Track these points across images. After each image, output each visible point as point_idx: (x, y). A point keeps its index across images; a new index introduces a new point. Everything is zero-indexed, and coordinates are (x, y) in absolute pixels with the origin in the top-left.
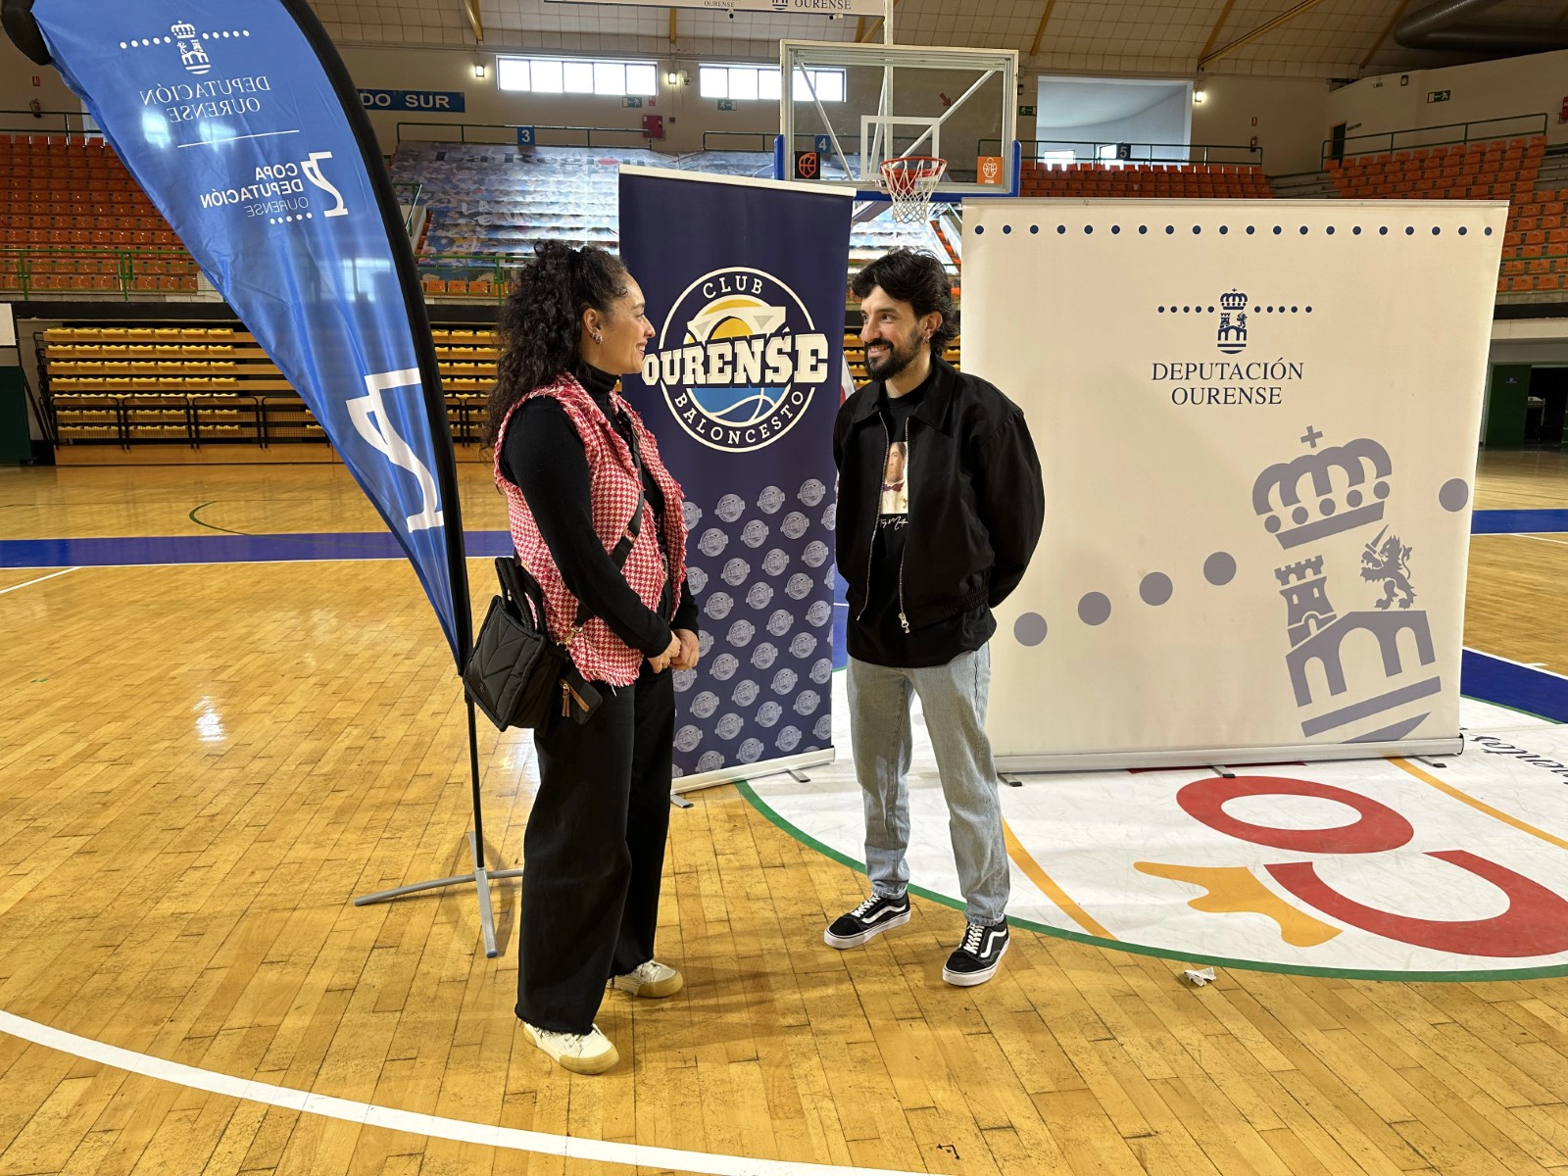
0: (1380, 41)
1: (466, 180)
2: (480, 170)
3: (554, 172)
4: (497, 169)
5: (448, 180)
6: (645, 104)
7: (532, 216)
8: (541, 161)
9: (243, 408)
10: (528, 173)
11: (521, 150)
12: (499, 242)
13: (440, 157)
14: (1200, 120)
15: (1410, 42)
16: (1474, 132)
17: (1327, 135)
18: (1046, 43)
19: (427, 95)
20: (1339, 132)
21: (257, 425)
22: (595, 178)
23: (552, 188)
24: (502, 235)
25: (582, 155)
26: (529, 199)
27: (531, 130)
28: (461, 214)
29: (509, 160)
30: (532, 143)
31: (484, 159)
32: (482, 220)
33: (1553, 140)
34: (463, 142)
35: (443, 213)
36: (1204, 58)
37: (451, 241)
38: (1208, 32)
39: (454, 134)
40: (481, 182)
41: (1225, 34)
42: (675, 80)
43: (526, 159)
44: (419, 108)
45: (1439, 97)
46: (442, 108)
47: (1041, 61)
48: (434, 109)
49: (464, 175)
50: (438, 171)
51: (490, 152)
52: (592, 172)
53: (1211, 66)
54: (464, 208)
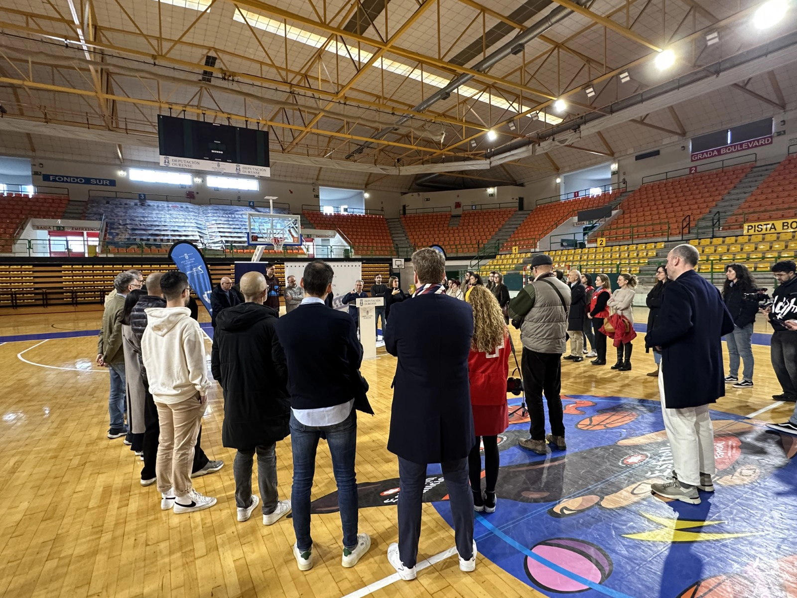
0: (412, 184)
1: (120, 211)
2: (125, 208)
3: (154, 210)
4: (131, 208)
5: (112, 211)
6: (187, 188)
7: (148, 226)
8: (149, 205)
9: (36, 294)
10: (144, 209)
11: (140, 202)
12: (136, 235)
13: (108, 203)
14: (367, 202)
15: (419, 185)
16: (435, 210)
17: (402, 208)
18: (320, 177)
19: (100, 180)
20: (404, 207)
21: (43, 299)
22: (170, 212)
23: (155, 215)
24: (137, 232)
25: (165, 204)
26: (146, 219)
27: (144, 195)
28: (120, 224)
29: (136, 204)
30: (145, 199)
31: (126, 204)
32: (129, 226)
33: (453, 213)
34: (116, 198)
35: (113, 224)
36: (367, 185)
37: (118, 234)
38: (367, 178)
39: (113, 195)
40: (126, 212)
41: (371, 179)
42: (198, 180)
43: (142, 205)
44: (97, 184)
45: (428, 200)
46: (106, 185)
47: (320, 182)
48: (103, 185)
49: (119, 209)
50: (108, 208)
51: (128, 201)
52: (169, 210)
53: (369, 187)
54: (121, 222)
